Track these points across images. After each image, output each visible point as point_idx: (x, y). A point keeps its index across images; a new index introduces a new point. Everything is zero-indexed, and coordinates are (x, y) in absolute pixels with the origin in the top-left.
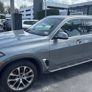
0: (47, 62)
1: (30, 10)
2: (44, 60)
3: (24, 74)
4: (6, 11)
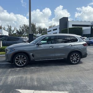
0: (33, 55)
1: (56, 29)
2: (31, 54)
3: (22, 59)
4: (37, 32)
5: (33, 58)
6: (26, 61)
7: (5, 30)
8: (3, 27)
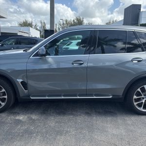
5: (26, 91)
6: (6, 97)
7: (37, 29)
8: (34, 24)
